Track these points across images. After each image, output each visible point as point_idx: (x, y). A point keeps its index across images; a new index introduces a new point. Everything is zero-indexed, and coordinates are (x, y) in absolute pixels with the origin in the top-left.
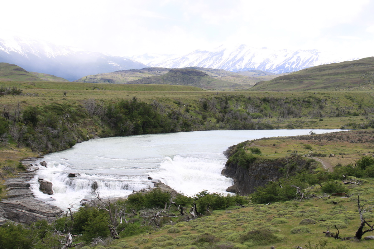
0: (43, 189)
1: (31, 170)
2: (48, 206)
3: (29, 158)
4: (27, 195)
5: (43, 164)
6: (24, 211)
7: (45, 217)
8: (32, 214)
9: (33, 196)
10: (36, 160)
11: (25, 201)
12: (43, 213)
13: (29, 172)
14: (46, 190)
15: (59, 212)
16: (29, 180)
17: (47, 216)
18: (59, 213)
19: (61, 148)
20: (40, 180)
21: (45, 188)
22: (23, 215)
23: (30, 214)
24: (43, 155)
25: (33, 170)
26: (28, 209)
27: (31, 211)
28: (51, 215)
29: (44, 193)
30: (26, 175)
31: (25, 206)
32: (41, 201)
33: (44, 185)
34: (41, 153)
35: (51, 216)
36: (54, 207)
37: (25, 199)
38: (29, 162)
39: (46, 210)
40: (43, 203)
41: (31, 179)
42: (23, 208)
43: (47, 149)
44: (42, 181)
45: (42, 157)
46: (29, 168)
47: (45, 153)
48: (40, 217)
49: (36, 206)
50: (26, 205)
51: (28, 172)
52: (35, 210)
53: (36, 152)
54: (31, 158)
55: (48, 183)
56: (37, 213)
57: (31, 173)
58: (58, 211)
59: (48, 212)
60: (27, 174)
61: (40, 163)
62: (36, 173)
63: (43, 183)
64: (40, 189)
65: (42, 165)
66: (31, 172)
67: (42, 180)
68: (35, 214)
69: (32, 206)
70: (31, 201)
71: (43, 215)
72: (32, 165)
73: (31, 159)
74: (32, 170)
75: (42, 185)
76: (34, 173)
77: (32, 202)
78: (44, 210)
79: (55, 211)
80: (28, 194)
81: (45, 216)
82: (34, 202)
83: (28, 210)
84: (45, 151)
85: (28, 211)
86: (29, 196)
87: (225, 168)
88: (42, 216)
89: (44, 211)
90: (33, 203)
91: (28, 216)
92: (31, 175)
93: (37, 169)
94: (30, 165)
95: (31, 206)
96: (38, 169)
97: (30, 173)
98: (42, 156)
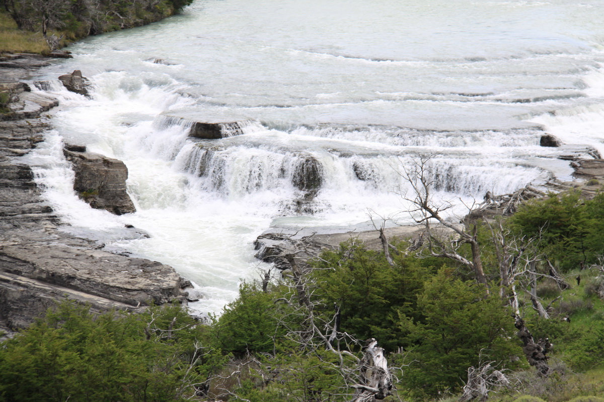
0: (91, 191)
1: (27, 110)
2: (124, 262)
3: (10, 58)
4: (23, 212)
5: (75, 84)
6: (23, 280)
7: (117, 304)
8: (60, 294)
9: (54, 220)
10: (39, 66)
11: (22, 238)
12: (106, 290)
13: (20, 117)
14: (102, 192)
15: (173, 284)
16: (24, 151)
17: (126, 303)
18: (173, 289)
19: (139, 16)
20: (73, 152)
21: (98, 185)
22: (23, 300)
23: (53, 293)
24: (66, 46)
25: (37, 108)
26: (42, 271)
27: (54, 279)
28: (143, 296)
29: (94, 205)
30: (11, 128)
31: (25, 262)
32: (89, 242)
33: (91, 174)
34: (55, 36)
35: (144, 303)
36: (147, 266)
37: (19, 231)
38: (11, 73)
39: (118, 276)
40: (100, 248)
41: (33, 147)
42: (20, 268)
43: (79, 20)
44: (81, 157)
45: (61, 52)
46: (17, 100)
47: (73, 35)
48: (98, 308)
49: (73, 262)
50: (31, 258)
51: (14, 117)
52: (72, 278)
53: (33, 31)
54: (20, 57)
55: (106, 162)
56: (82, 291)
57: (30, 121)
58: (170, 282)
59: (129, 287)
60: (11, 123)
61: (60, 78)
62: (48, 122)
63: (89, 164)
64: (76, 188)
65: (71, 88)
66: (28, 115)
67: (82, 149)
68: (76, 293)
69: (56, 261)
70: (48, 241)
71: (110, 299)
72: (28, 89)
73: (19, 61)
74: (31, 108)
75: (86, 174)
76: (43, 121)
77: (53, 244)
78: (111, 275)
79: (158, 281)
80: (30, 211)
81: (120, 301)
82: (63, 245)
83: (44, 276)
84: (72, 27)
85: (40, 279)
86: (36, 220)
88: (103, 301)
89: (110, 280)
90: (56, 248)
91: (46, 304)
92: (30, 129)
93: (51, 106)
94: (18, 87)
95: (51, 261)
96: (56, 104)
97: (23, 122)
98: (60, 47)
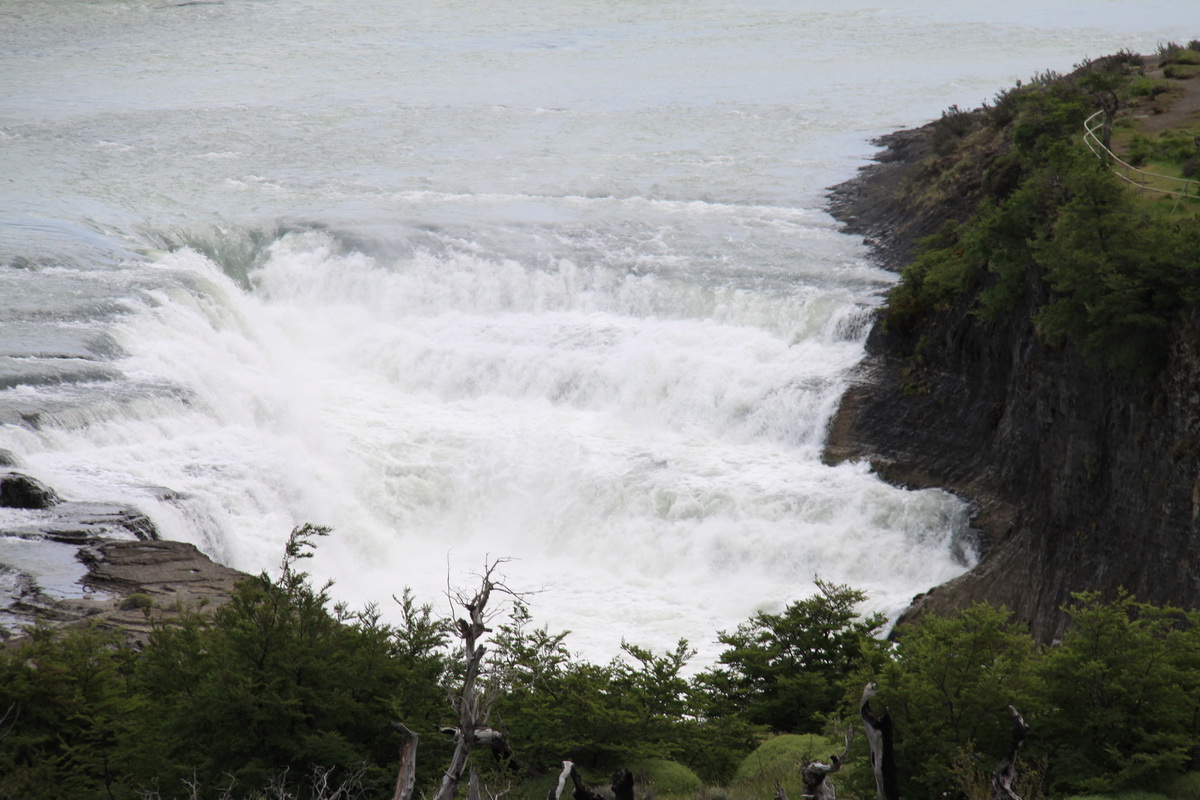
87: (861, 378)
